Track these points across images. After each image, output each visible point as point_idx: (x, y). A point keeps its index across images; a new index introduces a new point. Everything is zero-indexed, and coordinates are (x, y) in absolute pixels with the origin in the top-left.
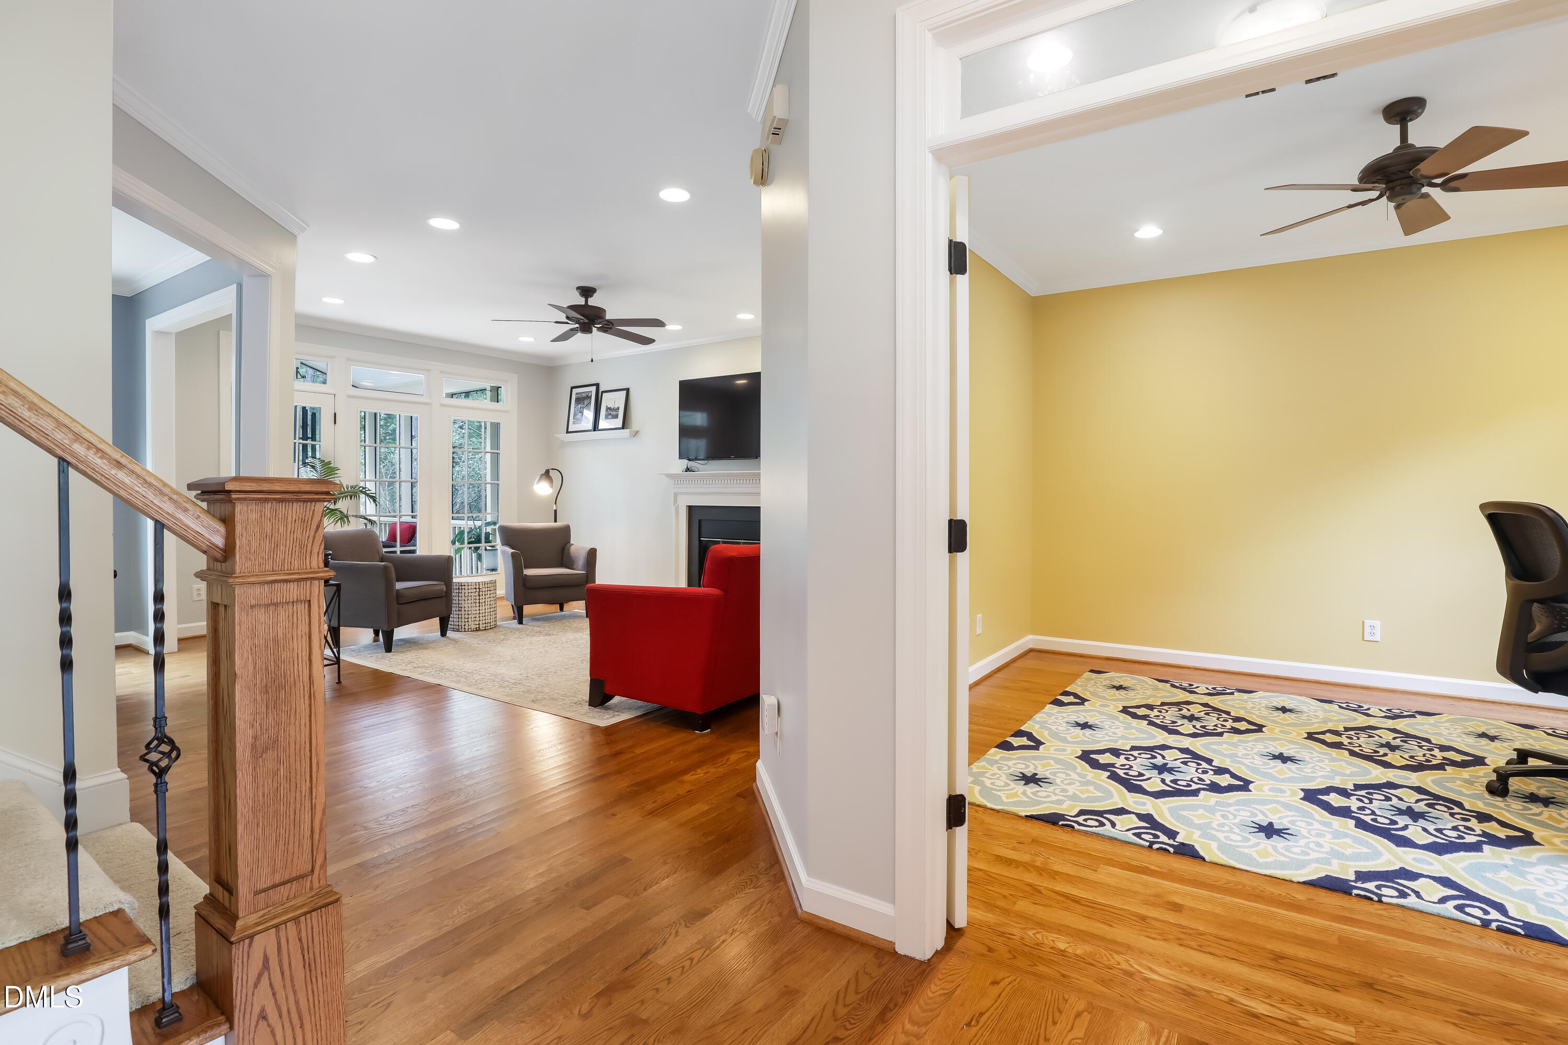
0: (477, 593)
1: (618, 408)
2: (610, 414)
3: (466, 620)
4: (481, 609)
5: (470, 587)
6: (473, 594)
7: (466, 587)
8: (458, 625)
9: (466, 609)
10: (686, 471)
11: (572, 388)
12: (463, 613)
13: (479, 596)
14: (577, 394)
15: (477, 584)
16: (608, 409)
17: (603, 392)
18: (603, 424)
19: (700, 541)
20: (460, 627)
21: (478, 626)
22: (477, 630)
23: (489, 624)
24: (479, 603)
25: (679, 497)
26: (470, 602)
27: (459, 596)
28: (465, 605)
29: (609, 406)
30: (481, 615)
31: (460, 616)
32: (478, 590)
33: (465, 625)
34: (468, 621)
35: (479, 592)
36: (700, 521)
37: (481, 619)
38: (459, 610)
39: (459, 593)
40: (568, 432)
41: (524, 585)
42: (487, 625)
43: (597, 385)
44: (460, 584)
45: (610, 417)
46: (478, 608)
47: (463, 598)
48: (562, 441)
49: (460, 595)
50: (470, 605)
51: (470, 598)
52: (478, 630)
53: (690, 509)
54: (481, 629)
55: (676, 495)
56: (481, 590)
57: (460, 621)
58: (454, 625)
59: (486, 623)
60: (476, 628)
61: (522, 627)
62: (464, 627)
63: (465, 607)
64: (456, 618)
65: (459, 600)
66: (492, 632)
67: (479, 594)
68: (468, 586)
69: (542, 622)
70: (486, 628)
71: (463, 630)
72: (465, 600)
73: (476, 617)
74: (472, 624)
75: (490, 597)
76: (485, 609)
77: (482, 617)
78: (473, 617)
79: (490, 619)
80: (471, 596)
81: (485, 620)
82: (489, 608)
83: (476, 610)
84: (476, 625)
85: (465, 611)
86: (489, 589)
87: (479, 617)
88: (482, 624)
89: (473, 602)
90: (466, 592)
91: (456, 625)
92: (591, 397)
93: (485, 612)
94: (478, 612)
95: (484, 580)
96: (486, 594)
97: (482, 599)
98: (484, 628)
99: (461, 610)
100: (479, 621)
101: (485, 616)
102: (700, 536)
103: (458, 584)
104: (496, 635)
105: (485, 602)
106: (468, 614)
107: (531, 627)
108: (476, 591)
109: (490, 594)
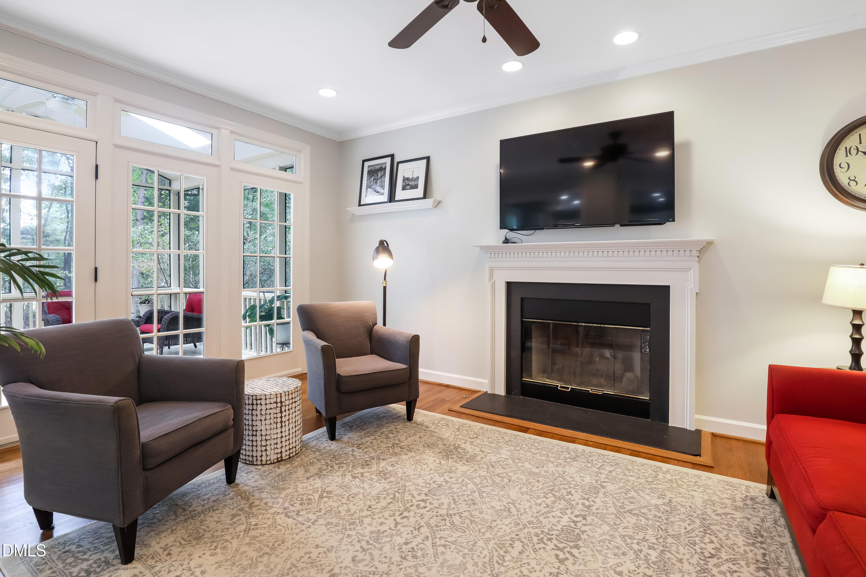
0: (279, 409)
1: (418, 178)
2: (409, 185)
3: (263, 449)
4: (283, 430)
5: (268, 401)
6: (272, 411)
7: (263, 402)
8: (252, 456)
9: (264, 433)
10: (507, 243)
11: (364, 161)
12: (259, 438)
14: (369, 166)
15: (279, 396)
16: (405, 179)
17: (398, 163)
18: (400, 194)
19: (522, 322)
20: (255, 459)
21: (279, 455)
22: (278, 461)
23: (294, 449)
25: (495, 272)
26: (268, 422)
27: (252, 415)
28: (262, 426)
29: (406, 177)
30: (284, 439)
31: (255, 444)
32: (279, 405)
33: (261, 456)
34: (266, 450)
35: (281, 408)
36: (522, 299)
37: (284, 444)
39: (253, 410)
40: (360, 205)
41: (338, 389)
42: (291, 451)
43: (392, 156)
44: (254, 398)
45: (408, 187)
46: (279, 430)
47: (259, 417)
48: (353, 214)
49: (254, 412)
50: (268, 427)
51: (268, 417)
52: (280, 461)
53: (510, 285)
54: (284, 458)
55: (491, 270)
56: (283, 404)
57: (253, 451)
58: (246, 455)
59: (291, 447)
60: (278, 458)
61: (333, 445)
62: (259, 458)
63: (261, 430)
64: (249, 445)
65: (252, 420)
66: (301, 465)
67: (281, 410)
68: (266, 399)
69: (358, 434)
70: (291, 455)
71: (259, 463)
72: (261, 420)
73: (277, 443)
74: (272, 453)
75: (295, 412)
76: (289, 430)
77: (286, 440)
78: (272, 443)
79: (295, 442)
80: (270, 414)
81: (289, 444)
82: (294, 426)
83: (277, 433)
84: (277, 453)
85: (262, 435)
86: (294, 400)
87: (281, 442)
88: (286, 451)
89: (272, 423)
90: (264, 407)
91: (249, 456)
92: (385, 169)
93: (289, 434)
94: (279, 435)
95: (286, 389)
96: (290, 408)
97: (285, 416)
98: (289, 455)
99: (256, 435)
100: (281, 448)
101: (289, 439)
102: (522, 317)
103: (250, 397)
104: (308, 475)
105: (289, 420)
106: (266, 440)
107: (350, 449)
108: (277, 407)
109: (295, 408)
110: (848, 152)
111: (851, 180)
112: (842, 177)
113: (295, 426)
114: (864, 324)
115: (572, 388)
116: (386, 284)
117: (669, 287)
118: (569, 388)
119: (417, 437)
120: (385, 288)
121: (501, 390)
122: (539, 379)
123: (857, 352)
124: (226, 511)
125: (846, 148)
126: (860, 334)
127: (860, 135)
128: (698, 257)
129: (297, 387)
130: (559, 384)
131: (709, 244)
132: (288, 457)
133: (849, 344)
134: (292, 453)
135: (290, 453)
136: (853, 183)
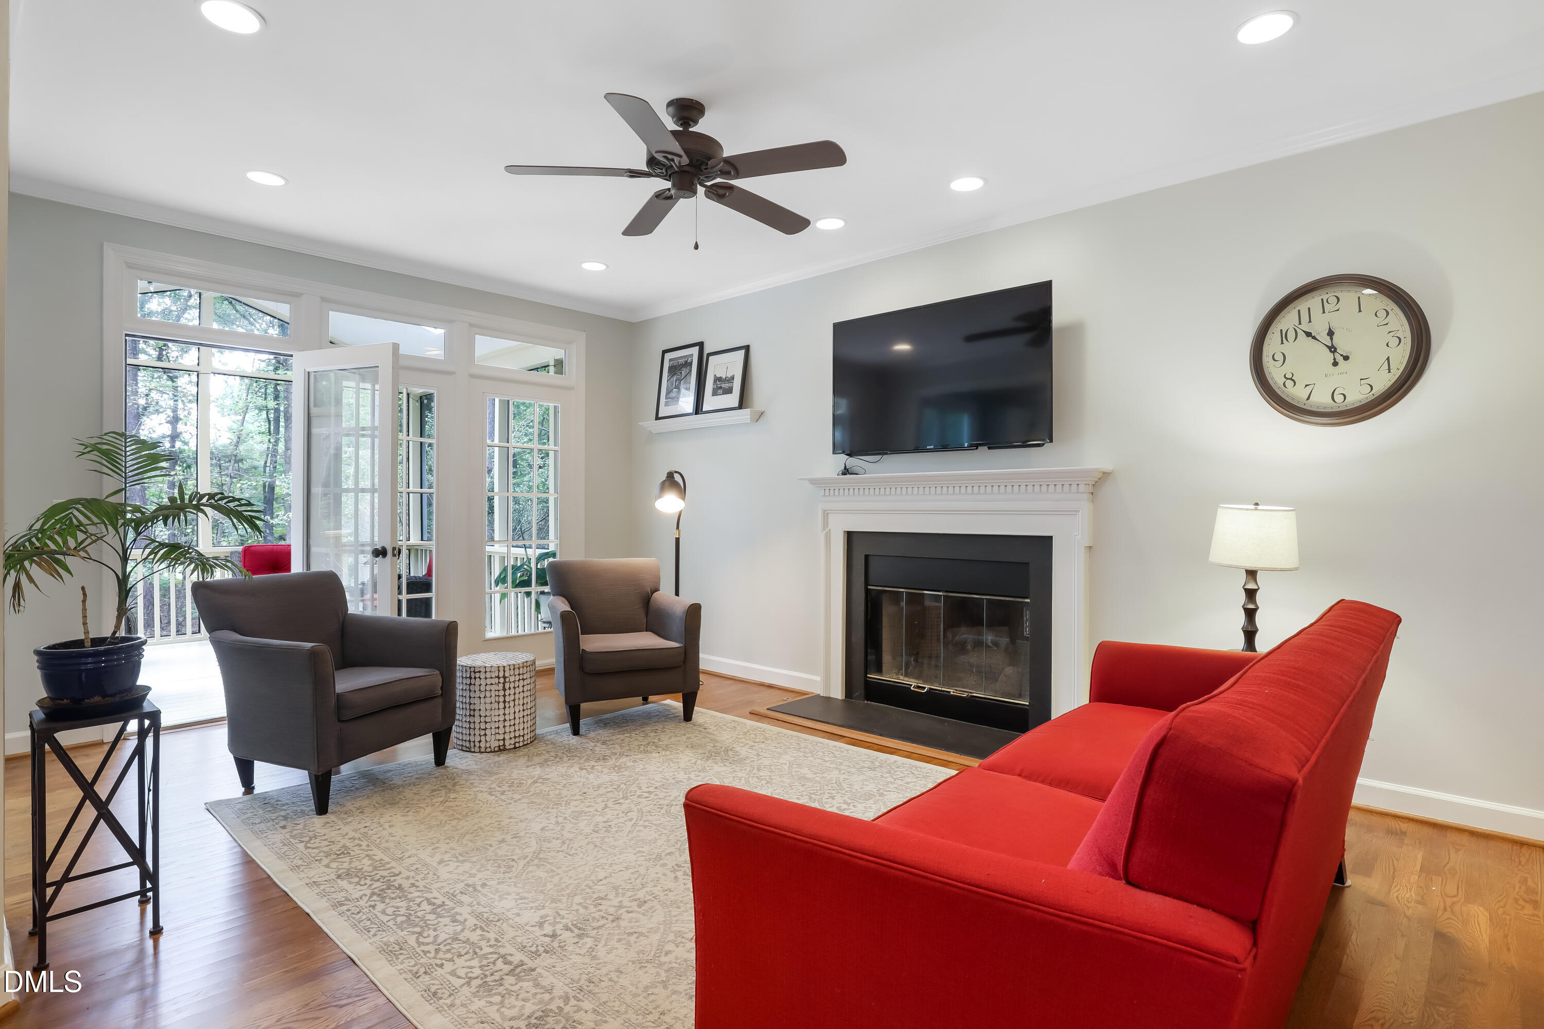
0: (501, 686)
1: (733, 378)
2: (721, 388)
3: (482, 733)
4: (507, 712)
5: (488, 675)
6: (494, 688)
7: (482, 676)
8: (470, 741)
9: (483, 714)
10: (844, 474)
11: (664, 352)
12: (477, 720)
13: (504, 690)
14: (671, 360)
15: (501, 669)
16: (717, 379)
17: (709, 355)
18: (710, 402)
19: (867, 591)
20: (472, 744)
21: (501, 743)
22: (500, 750)
23: (521, 739)
24: (505, 702)
25: (831, 517)
26: (488, 700)
27: (470, 691)
28: (481, 705)
29: (718, 376)
30: (507, 724)
31: (470, 726)
32: (502, 680)
33: (480, 742)
34: (485, 735)
35: (504, 684)
36: (867, 557)
37: (507, 730)
38: (470, 715)
39: (471, 684)
40: (657, 418)
41: (582, 669)
42: (517, 740)
43: (701, 345)
45: (720, 391)
46: (501, 712)
47: (478, 693)
48: (650, 432)
50: (488, 707)
51: (488, 694)
52: (501, 750)
53: (850, 536)
54: (507, 747)
55: (826, 514)
56: (507, 680)
57: (470, 734)
58: (462, 740)
59: (517, 735)
60: (499, 746)
61: (574, 740)
62: (477, 744)
63: (480, 710)
64: (466, 728)
65: (470, 697)
66: (524, 755)
67: (504, 687)
68: (486, 672)
69: (612, 731)
70: (517, 745)
71: (477, 750)
72: (480, 698)
73: (498, 728)
74: (493, 739)
75: (523, 691)
76: (515, 713)
77: (510, 726)
78: (493, 727)
79: (523, 729)
80: (491, 690)
81: (515, 731)
82: (521, 709)
83: (499, 715)
84: (499, 740)
85: (480, 716)
86: (521, 677)
87: (504, 727)
88: (511, 738)
89: (493, 701)
90: (483, 682)
91: (466, 741)
92: (691, 364)
93: (515, 718)
94: (502, 718)
95: (513, 662)
96: (516, 686)
97: (510, 695)
98: (514, 744)
99: (474, 716)
100: (504, 734)
101: (514, 725)
102: (867, 583)
103: (468, 669)
104: (529, 764)
105: (514, 700)
106: (486, 723)
107: (593, 744)
108: (499, 682)
109: (523, 686)
110: (1284, 337)
111: (1287, 379)
112: (1275, 373)
113: (524, 710)
114: (1259, 589)
115: (931, 689)
116: (679, 534)
117: (1051, 537)
118: (925, 688)
119: (684, 738)
120: (677, 540)
121: (837, 692)
122: (890, 676)
123: (1250, 629)
124: (427, 787)
125: (1281, 330)
126: (1254, 602)
127: (1299, 311)
128: (1092, 493)
129: (527, 662)
130: (913, 683)
131: (1106, 475)
132: (513, 746)
133: (1241, 618)
134: (519, 742)
135: (515, 743)
136: (1289, 383)
